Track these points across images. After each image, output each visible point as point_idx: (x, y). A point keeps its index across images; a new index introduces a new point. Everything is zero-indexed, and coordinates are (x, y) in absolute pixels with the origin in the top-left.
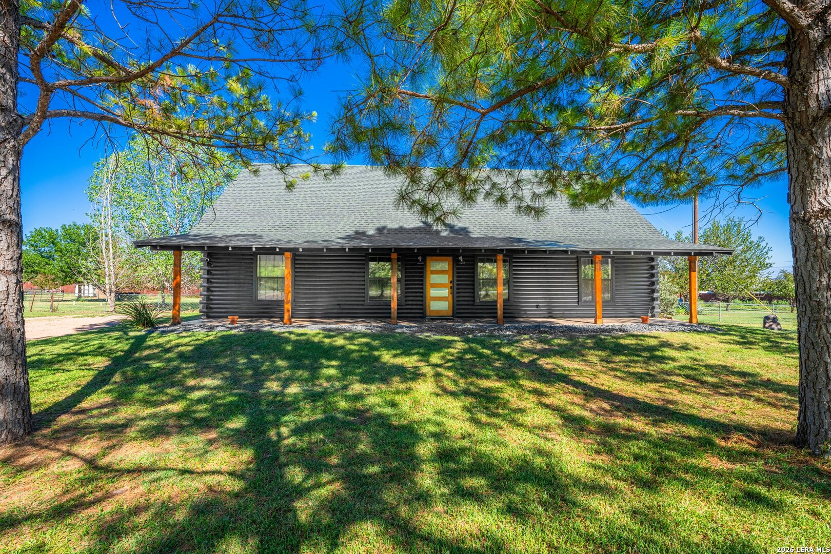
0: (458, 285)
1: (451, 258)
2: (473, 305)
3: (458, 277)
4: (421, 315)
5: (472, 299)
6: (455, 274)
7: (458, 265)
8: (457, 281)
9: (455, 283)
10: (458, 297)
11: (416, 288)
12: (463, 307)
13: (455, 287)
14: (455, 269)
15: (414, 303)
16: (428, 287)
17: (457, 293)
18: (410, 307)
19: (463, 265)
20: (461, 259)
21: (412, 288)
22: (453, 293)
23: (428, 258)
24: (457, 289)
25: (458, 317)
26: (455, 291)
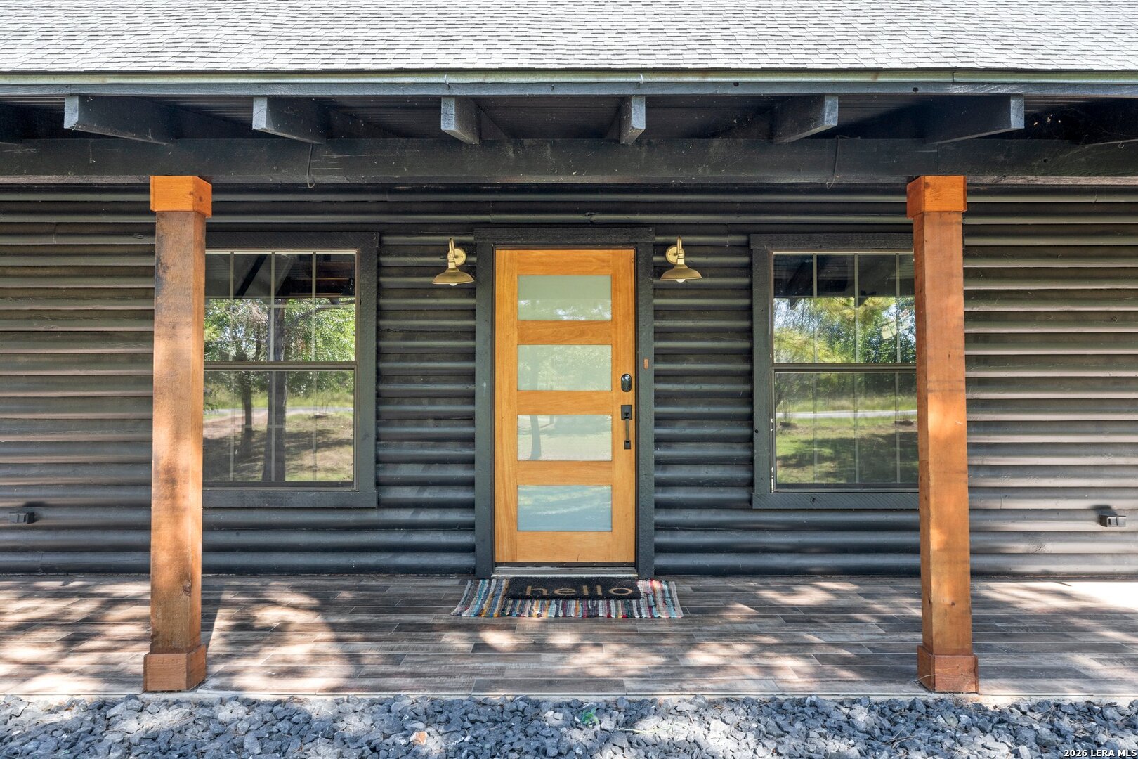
0: (660, 398)
1: (626, 257)
2: (748, 505)
3: (660, 355)
4: (465, 560)
5: (740, 473)
6: (650, 344)
7: (660, 291)
8: (659, 376)
9: (649, 388)
10: (660, 463)
11: (438, 418)
12: (692, 516)
13: (649, 410)
14: (647, 314)
15: (428, 494)
16: (502, 410)
17: (659, 441)
18: (405, 515)
19: (689, 289)
20: (676, 256)
21: (421, 418)
22: (632, 443)
23: (503, 257)
24: (660, 420)
25: (660, 573)
26: (650, 431)
